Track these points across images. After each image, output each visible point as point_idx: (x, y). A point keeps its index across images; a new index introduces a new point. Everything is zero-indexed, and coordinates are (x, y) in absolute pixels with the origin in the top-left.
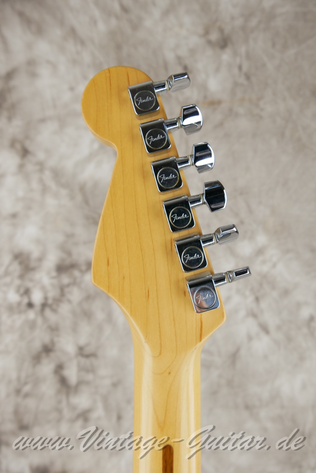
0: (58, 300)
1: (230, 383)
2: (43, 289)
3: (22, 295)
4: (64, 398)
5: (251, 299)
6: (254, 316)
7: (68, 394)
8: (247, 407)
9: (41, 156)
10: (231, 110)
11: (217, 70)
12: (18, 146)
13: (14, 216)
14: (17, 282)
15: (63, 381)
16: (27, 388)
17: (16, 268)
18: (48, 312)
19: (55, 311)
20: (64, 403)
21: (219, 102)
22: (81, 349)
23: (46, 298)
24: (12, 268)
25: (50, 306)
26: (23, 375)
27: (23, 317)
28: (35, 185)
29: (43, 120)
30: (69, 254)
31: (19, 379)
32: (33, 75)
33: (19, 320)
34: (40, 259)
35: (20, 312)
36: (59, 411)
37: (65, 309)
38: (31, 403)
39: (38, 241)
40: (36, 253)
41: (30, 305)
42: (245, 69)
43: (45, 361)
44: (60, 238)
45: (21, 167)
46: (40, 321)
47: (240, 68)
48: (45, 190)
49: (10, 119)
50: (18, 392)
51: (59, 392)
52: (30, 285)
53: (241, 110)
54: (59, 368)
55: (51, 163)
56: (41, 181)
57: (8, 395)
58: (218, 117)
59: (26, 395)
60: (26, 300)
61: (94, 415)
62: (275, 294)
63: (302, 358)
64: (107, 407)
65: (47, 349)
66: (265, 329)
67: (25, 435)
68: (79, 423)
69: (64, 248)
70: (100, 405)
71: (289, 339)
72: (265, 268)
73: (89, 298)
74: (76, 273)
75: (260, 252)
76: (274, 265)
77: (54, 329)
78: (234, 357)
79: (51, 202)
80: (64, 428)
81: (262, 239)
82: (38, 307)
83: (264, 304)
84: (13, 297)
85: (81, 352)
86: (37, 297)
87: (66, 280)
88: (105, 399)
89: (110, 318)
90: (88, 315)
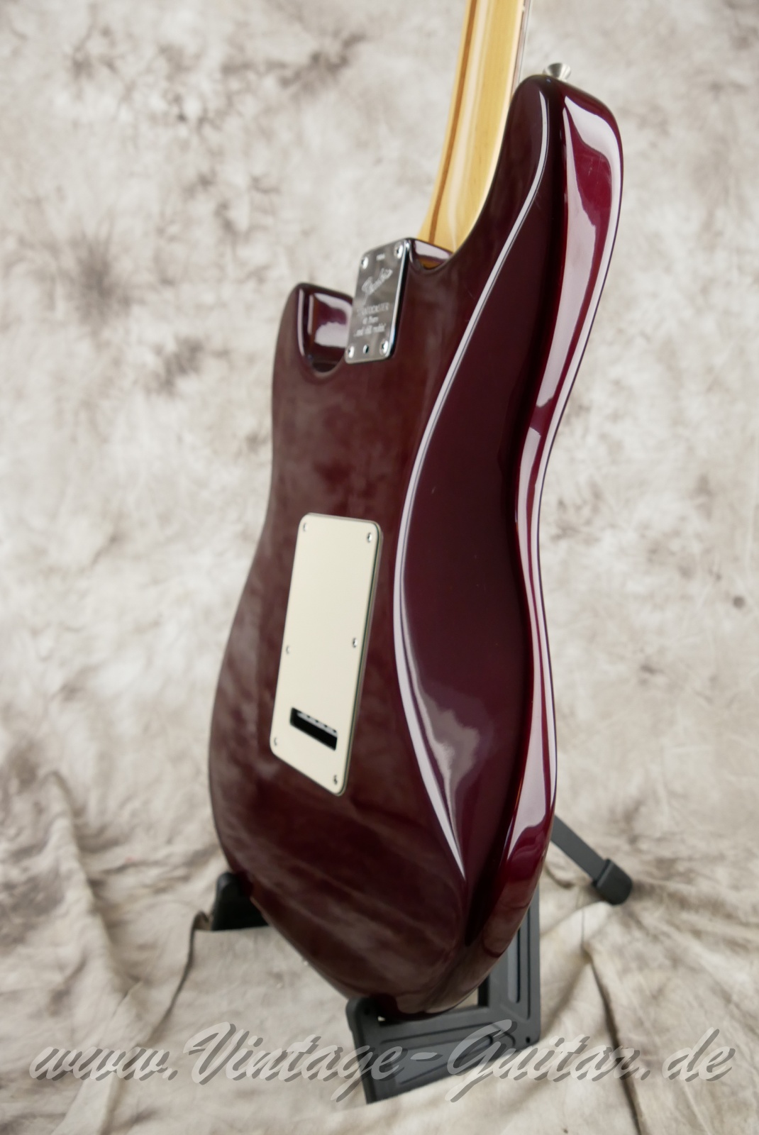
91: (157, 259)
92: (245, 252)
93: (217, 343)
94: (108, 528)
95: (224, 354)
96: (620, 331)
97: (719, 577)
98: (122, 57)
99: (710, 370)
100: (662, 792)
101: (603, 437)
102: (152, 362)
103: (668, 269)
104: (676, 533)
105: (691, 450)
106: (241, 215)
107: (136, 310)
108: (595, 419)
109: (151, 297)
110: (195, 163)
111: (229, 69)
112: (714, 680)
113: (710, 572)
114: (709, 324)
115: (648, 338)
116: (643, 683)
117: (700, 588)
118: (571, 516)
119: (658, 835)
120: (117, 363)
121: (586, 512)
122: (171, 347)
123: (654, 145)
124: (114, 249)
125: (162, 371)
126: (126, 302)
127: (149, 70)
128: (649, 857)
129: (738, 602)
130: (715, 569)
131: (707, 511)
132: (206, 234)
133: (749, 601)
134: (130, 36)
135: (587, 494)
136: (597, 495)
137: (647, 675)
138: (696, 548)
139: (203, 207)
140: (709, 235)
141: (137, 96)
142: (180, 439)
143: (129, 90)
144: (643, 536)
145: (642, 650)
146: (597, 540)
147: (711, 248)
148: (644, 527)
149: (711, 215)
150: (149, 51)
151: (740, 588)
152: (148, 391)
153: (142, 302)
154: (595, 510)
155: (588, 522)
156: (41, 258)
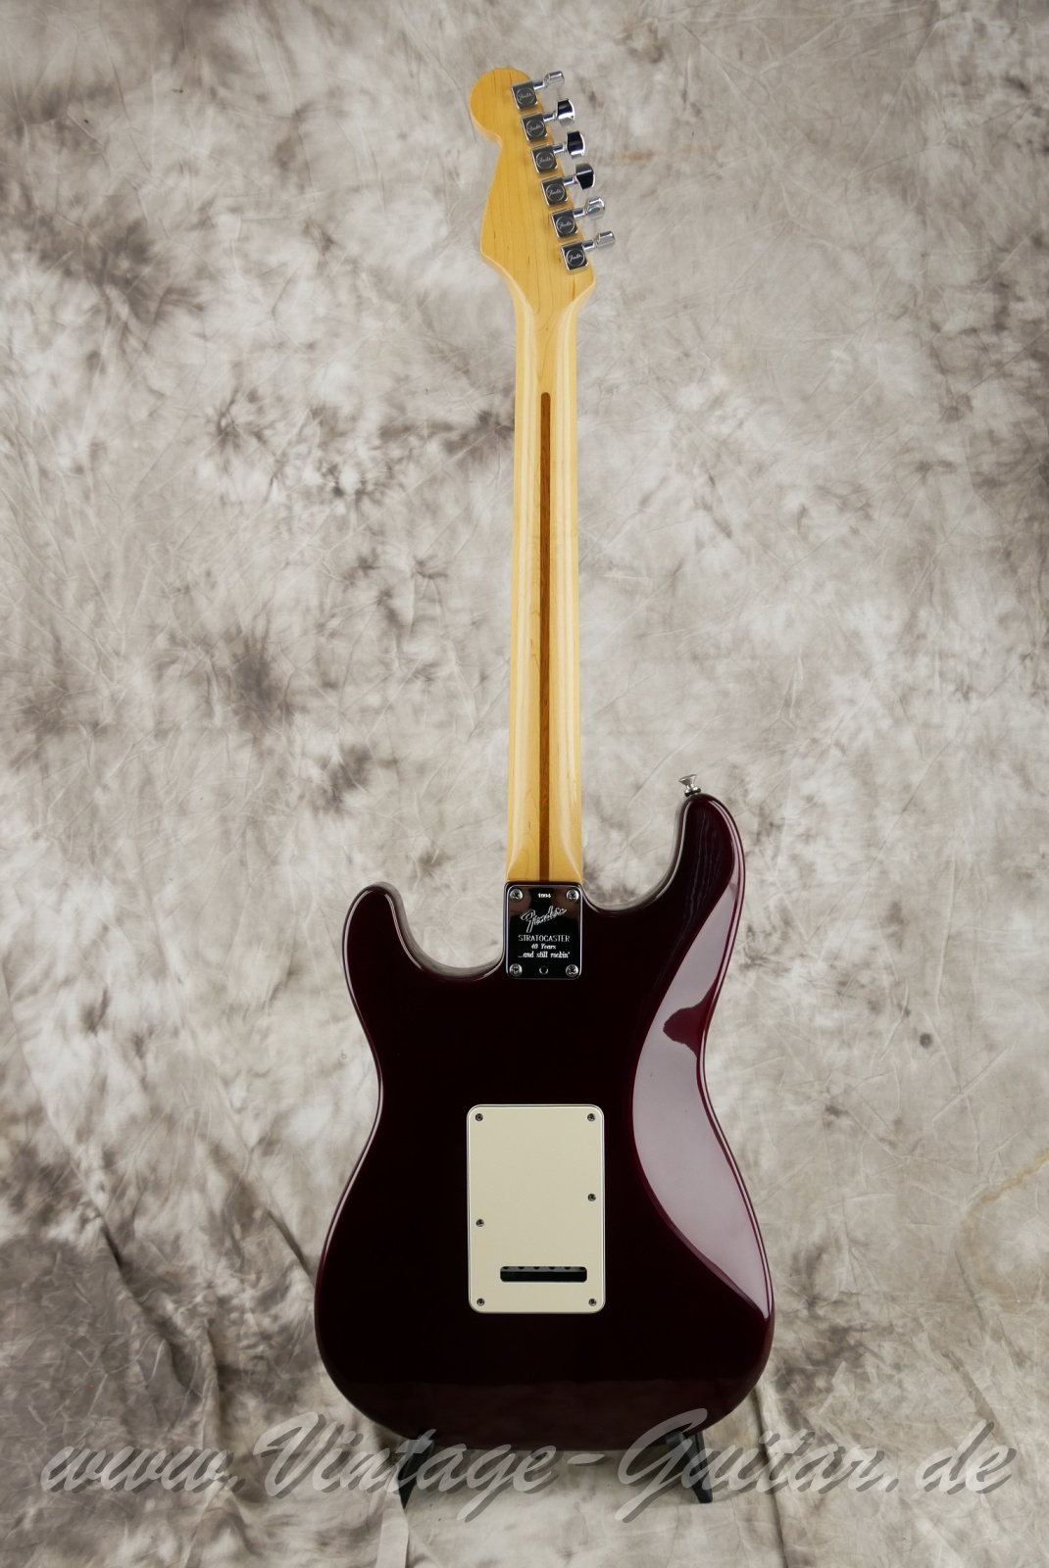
0: (383, 486)
1: (667, 621)
2: (359, 465)
3: (324, 475)
4: (394, 643)
5: (702, 479)
6: (707, 508)
7: (399, 638)
8: (695, 658)
9: (353, 248)
10: (669, 167)
11: (646, 99)
12: (316, 233)
13: (311, 346)
14: (317, 453)
15: (392, 617)
16: (334, 624)
17: (314, 431)
18: (366, 504)
19: (378, 503)
20: (394, 650)
21: (650, 155)
22: (421, 563)
23: (363, 482)
24: (308, 431)
25: (370, 494)
26: (328, 602)
27: (328, 511)
28: (344, 296)
29: (356, 190)
30: (402, 409)
31: (321, 606)
32: (340, 114)
33: (321, 514)
34: (354, 419)
35: (322, 503)
36: (387, 665)
37: (394, 498)
38: (341, 647)
39: (350, 389)
40: (346, 410)
41: (338, 492)
42: (692, 97)
43: (362, 583)
44: (387, 384)
45: (321, 266)
46: (353, 518)
47: (684, 95)
48: (360, 304)
49: (302, 188)
50: (321, 627)
51: (385, 634)
52: (338, 459)
53: (686, 168)
54: (386, 594)
55: (371, 260)
56: (354, 289)
57: (305, 633)
58: (647, 179)
59: (333, 635)
60: (332, 484)
61: (442, 672)
62: (741, 471)
63: (786, 578)
64: (463, 660)
65: (366, 565)
66: (726, 530)
67: (331, 698)
68: (419, 684)
69: (392, 400)
70: (452, 655)
71: (766, 546)
72: (725, 429)
73: (433, 481)
74: (413, 441)
75: (717, 402)
76: (741, 424)
77: (377, 533)
78: (674, 575)
79: (370, 324)
80: (394, 691)
81: (719, 381)
82: (350, 497)
83: (722, 489)
84: (312, 477)
85: (421, 567)
86: (349, 480)
87: (396, 452)
88: (461, 646)
89: (468, 514)
90: (432, 509)
91: (317, 660)
92: (411, 647)
93: (384, 751)
94: (284, 961)
95: (392, 763)
96: (814, 741)
97: (907, 1013)
98: (272, 425)
99: (907, 788)
100: (844, 1241)
101: (794, 858)
102: (316, 774)
103: (866, 674)
104: (867, 964)
105: (884, 873)
106: (406, 604)
107: (298, 718)
108: (786, 838)
109: (314, 703)
110: (355, 545)
111: (388, 433)
112: (898, 1122)
113: (900, 1006)
114: (907, 737)
115: (843, 750)
116: (828, 1125)
117: (888, 1024)
118: (760, 944)
119: (835, 1297)
120: (281, 773)
121: (775, 938)
122: (336, 758)
123: (855, 532)
124: (272, 650)
125: (328, 786)
126: (288, 709)
127: (301, 439)
128: (823, 1326)
129: (926, 1040)
130: (904, 1003)
131: (898, 941)
132: (369, 626)
133: (937, 1039)
134: (279, 399)
135: (777, 920)
136: (787, 922)
137: (832, 1117)
138: (886, 980)
139: (365, 595)
140: (911, 639)
141: (289, 470)
142: (350, 861)
143: (281, 462)
144: (832, 966)
145: (828, 1091)
146: (787, 970)
147: (912, 653)
148: (834, 957)
149: (914, 615)
150: (300, 415)
151: (928, 1025)
152: (315, 809)
153: (304, 710)
154: (785, 937)
155: (777, 951)
156: (193, 656)
